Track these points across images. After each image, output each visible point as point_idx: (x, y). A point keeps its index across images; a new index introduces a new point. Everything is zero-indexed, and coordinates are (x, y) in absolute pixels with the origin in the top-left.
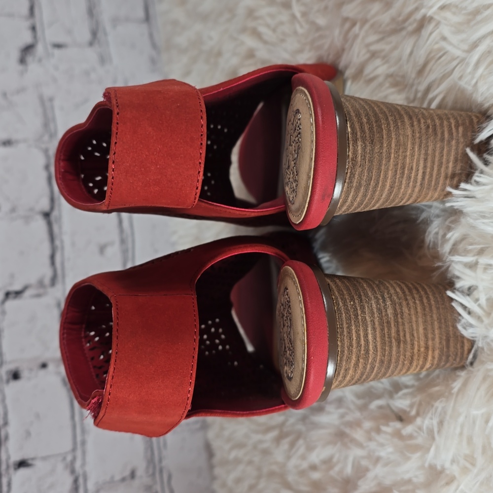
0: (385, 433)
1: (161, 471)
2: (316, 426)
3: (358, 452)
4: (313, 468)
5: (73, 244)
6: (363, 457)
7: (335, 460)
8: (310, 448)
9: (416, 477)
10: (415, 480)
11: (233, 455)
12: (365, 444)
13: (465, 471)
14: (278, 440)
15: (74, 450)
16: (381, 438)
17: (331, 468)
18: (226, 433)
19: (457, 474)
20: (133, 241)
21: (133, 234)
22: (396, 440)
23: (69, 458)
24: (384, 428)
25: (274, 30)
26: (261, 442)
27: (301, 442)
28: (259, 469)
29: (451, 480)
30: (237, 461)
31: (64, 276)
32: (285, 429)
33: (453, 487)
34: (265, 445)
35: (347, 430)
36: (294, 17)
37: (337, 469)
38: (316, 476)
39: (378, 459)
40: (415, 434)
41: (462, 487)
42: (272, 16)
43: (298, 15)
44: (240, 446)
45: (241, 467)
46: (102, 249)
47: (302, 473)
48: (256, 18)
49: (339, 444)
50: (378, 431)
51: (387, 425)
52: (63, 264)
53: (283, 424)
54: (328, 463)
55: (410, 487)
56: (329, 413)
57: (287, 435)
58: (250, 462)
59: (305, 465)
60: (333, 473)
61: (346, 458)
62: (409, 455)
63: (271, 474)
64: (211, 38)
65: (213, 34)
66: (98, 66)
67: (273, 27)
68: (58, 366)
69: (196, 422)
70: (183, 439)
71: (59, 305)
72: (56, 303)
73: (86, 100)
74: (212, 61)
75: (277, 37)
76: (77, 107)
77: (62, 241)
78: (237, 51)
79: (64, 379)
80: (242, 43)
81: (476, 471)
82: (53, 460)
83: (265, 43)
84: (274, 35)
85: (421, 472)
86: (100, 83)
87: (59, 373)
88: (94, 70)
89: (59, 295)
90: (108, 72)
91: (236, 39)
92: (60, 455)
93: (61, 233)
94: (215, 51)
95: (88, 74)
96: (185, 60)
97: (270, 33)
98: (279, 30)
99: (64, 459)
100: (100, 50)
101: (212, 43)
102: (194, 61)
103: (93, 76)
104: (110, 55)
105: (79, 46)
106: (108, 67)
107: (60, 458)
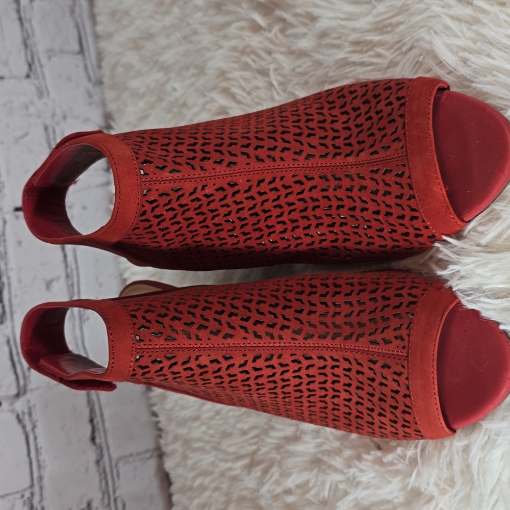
0: (366, 460)
1: (115, 500)
2: (292, 454)
3: (337, 477)
4: (288, 492)
5: (20, 281)
6: (341, 482)
7: (311, 485)
8: (285, 474)
9: (396, 498)
10: (396, 501)
11: (198, 481)
12: (346, 471)
13: (443, 492)
14: (250, 467)
15: (32, 486)
16: (362, 466)
17: (307, 491)
18: (190, 462)
19: (436, 494)
20: (78, 275)
21: (77, 268)
22: (377, 467)
23: (27, 494)
24: (365, 456)
25: (249, 93)
26: (230, 469)
27: (275, 469)
28: (228, 494)
29: (431, 499)
30: (203, 488)
31: (12, 313)
32: (257, 458)
33: (432, 505)
34: (235, 473)
35: (325, 458)
36: (271, 84)
37: (313, 492)
38: (290, 499)
39: (358, 484)
40: (396, 461)
41: (440, 505)
42: (245, 80)
43: (275, 83)
44: (205, 473)
45: (207, 494)
46: (48, 285)
47: (276, 497)
48: (228, 79)
49: (315, 471)
50: (359, 458)
51: (369, 453)
52: (10, 300)
53: (255, 453)
54: (304, 487)
55: (390, 506)
56: (307, 442)
57: (259, 463)
58: (217, 489)
59: (279, 490)
60: (309, 496)
61: (323, 483)
62: (390, 479)
63: (242, 499)
64: (175, 90)
65: (177, 85)
66: (36, 99)
67: (248, 90)
68: (12, 404)
69: (147, 451)
70: (135, 469)
71: (8, 342)
72: (5, 340)
73: (26, 134)
74: (176, 110)
75: (253, 99)
76: (17, 140)
77: (9, 278)
78: (207, 107)
79: (18, 417)
80: (213, 100)
81: (454, 491)
82: (11, 498)
83: (239, 102)
84: (249, 98)
85: (402, 493)
86: (39, 116)
87: (13, 411)
88: (32, 103)
89: (8, 332)
90: (46, 105)
91: (204, 96)
92: (18, 492)
93: (7, 270)
94: (181, 102)
95: (27, 107)
96: (142, 104)
97: (245, 95)
98: (254, 94)
99: (23, 496)
100: (36, 82)
101: (177, 94)
102: (152, 106)
103: (32, 109)
104: (46, 87)
105: (16, 77)
106: (45, 100)
107: (19, 496)
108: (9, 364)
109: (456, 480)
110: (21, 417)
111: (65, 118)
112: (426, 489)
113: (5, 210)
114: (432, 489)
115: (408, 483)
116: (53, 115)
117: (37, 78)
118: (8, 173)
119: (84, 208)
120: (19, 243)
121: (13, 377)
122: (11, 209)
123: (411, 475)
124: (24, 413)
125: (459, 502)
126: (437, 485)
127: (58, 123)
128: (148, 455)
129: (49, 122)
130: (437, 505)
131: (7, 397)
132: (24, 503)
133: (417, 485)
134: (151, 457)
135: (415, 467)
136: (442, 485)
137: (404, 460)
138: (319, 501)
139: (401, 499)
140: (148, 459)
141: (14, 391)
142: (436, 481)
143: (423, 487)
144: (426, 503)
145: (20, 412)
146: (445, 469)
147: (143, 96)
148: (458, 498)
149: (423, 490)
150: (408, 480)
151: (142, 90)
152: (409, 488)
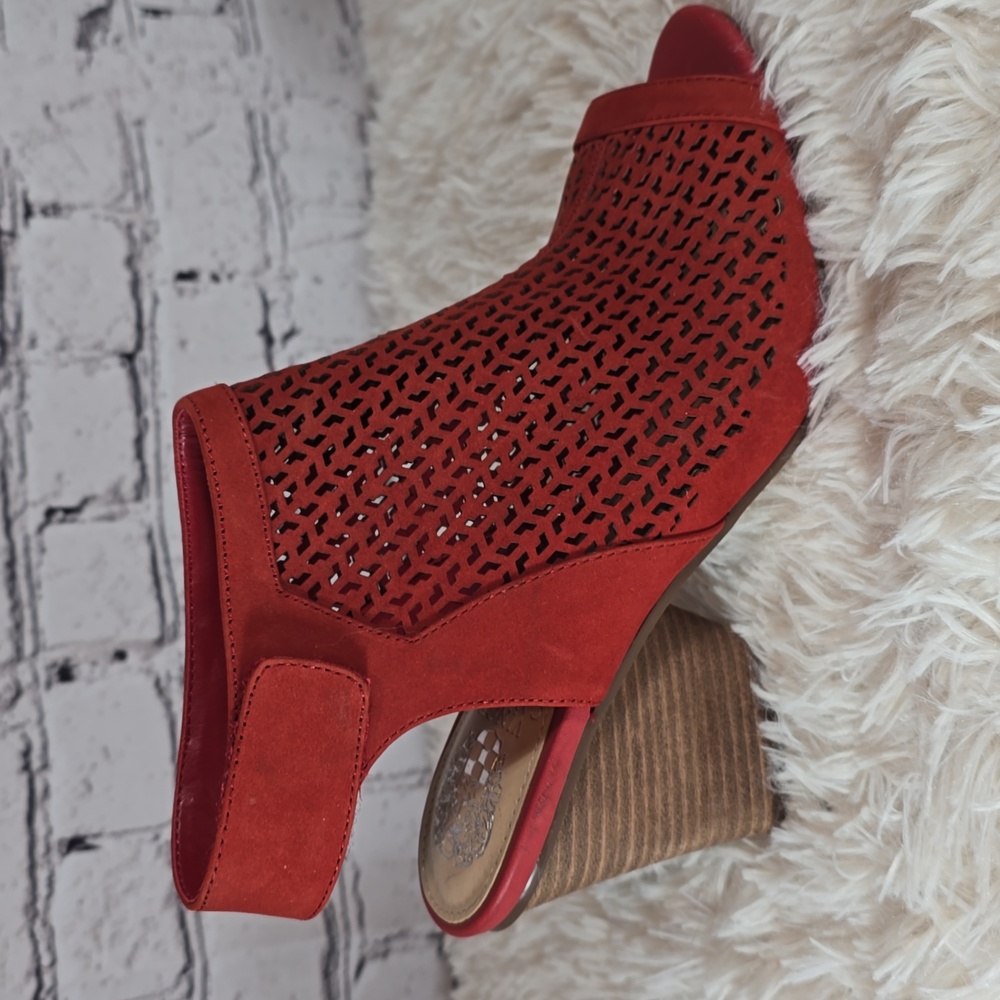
9: (855, 915)
10: (853, 921)
13: (953, 913)
19: (935, 917)
23: (165, 836)
25: (614, 23)
29: (925, 926)
31: (159, 482)
33: (927, 939)
37: (695, 882)
40: (858, 837)
41: (944, 941)
52: (159, 456)
55: (841, 932)
60: (686, 890)
61: (717, 862)
62: (844, 875)
64: (477, 25)
65: (481, 15)
66: (233, 56)
67: (612, 14)
68: (147, 657)
69: (411, 772)
70: (385, 805)
71: (150, 536)
72: (143, 532)
73: (209, 127)
74: (477, 69)
75: (621, 36)
76: (190, 139)
77: (157, 412)
78: (532, 58)
79: (157, 683)
80: (544, 43)
81: (974, 915)
82: (134, 838)
83: (595, 45)
84: (615, 33)
85: (867, 907)
86: (237, 91)
87: (148, 672)
88: (225, 63)
89: (151, 517)
90: (252, 69)
91: (530, 34)
92: (147, 829)
93: (154, 395)
94: (485, 51)
95: (213, 73)
96: (418, 61)
97: (606, 26)
98: (625, 24)
99: (157, 837)
100: (237, 22)
101: (480, 35)
102: (438, 64)
103: (223, 77)
104: (256, 33)
105: (196, 12)
106: (252, 58)
107: (149, 835)
108: (148, 579)
109: (978, 890)
110: (163, 683)
111: (288, 96)
112: (916, 905)
113: (158, 276)
114: (928, 905)
115: (880, 888)
116: (266, 91)
117: (240, 14)
118: (169, 203)
119: (317, 280)
120: (183, 344)
121: (153, 606)
122: (170, 275)
123: (886, 869)
124: (169, 677)
125: (984, 938)
126: (940, 897)
127: (275, 107)
128: (414, 780)
129: (256, 103)
130: (937, 939)
131: (138, 644)
132: (159, 850)
133: (897, 894)
134: (420, 784)
135: (896, 852)
136: (951, 899)
137: (874, 834)
138: (705, 903)
139: (865, 920)
140: (412, 787)
141: (153, 633)
142: (938, 888)
143: (910, 899)
144: (915, 933)
145: (162, 675)
146: (958, 863)
147: (421, 42)
148: (982, 929)
149: (910, 906)
150: (879, 880)
151: (421, 29)
152: (881, 898)
